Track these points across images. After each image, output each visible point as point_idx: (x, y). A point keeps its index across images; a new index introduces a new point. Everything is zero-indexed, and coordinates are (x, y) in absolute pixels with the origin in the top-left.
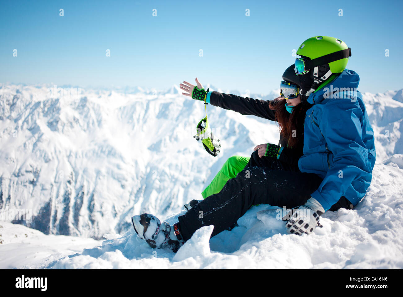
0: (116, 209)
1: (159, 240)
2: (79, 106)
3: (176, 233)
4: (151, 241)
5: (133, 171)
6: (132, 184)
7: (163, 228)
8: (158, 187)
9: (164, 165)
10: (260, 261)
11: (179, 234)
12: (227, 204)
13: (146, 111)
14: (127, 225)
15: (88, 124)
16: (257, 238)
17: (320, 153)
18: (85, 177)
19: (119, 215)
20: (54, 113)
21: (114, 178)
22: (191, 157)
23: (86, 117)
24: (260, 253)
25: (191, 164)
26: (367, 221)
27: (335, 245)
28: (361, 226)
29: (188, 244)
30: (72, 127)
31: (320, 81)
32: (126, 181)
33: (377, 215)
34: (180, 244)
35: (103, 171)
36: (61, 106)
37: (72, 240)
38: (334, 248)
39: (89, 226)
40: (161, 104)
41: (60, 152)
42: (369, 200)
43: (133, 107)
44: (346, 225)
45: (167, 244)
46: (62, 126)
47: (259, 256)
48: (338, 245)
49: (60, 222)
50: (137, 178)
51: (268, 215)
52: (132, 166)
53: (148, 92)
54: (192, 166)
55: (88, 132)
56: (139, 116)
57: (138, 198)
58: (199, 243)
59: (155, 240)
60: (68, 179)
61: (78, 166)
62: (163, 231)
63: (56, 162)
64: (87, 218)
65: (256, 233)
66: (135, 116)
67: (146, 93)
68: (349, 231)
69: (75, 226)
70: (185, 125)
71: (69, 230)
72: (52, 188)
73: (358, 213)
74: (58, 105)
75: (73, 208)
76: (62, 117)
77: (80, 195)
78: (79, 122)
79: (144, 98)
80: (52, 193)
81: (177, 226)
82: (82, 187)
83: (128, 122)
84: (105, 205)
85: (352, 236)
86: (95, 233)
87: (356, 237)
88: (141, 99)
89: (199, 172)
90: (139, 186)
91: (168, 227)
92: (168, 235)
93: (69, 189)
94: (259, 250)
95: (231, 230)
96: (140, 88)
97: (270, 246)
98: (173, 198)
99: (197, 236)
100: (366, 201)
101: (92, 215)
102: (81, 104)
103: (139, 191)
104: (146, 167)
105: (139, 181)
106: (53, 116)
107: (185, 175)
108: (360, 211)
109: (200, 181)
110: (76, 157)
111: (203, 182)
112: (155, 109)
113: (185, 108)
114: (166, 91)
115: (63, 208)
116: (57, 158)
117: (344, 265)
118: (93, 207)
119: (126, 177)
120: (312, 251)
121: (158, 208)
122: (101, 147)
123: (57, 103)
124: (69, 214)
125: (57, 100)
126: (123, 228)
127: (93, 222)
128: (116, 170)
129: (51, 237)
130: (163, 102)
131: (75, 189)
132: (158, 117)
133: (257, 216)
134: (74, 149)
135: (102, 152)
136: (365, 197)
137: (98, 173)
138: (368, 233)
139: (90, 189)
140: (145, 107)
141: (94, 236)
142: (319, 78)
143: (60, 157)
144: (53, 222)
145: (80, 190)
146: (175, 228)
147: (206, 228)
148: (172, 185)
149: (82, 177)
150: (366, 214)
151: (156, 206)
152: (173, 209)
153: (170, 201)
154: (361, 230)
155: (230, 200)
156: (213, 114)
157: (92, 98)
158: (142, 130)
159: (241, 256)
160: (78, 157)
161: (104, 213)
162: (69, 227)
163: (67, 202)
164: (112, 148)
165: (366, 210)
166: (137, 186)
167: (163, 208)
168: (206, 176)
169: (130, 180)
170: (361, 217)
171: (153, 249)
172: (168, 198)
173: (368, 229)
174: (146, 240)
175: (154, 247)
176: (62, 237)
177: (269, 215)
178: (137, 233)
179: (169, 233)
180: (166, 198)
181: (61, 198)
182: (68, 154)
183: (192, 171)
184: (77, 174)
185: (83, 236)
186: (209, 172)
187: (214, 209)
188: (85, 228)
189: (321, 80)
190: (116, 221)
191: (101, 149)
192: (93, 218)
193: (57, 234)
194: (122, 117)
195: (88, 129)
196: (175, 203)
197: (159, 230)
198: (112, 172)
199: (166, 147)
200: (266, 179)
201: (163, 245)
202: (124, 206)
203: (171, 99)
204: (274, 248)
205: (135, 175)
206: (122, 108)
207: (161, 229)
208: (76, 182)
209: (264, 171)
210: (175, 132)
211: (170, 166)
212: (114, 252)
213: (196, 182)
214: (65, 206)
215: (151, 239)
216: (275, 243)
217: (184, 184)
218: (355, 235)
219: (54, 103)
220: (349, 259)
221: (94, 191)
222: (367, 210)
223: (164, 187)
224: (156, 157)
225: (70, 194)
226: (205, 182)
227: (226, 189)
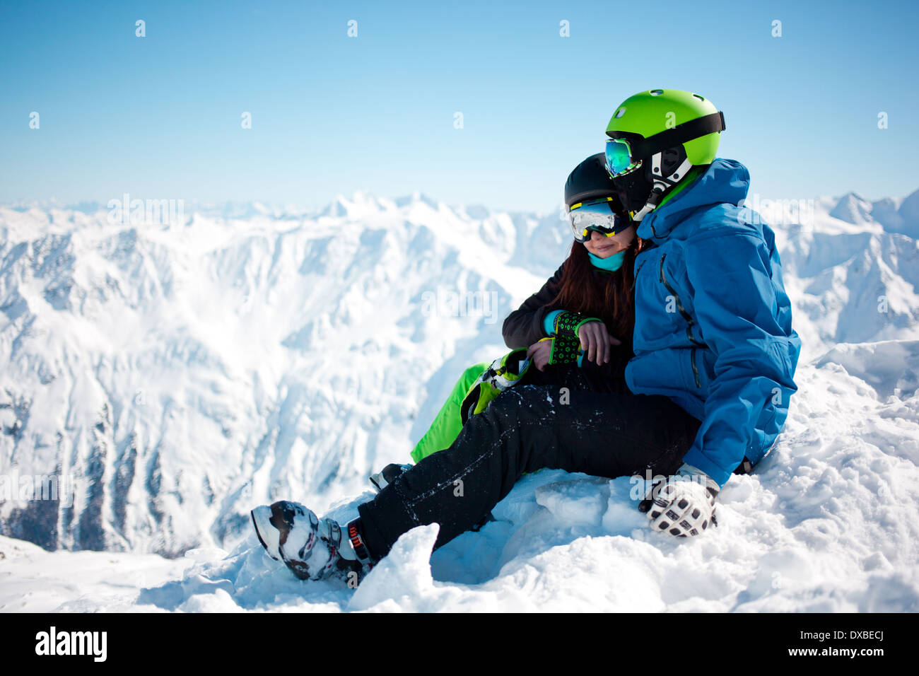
0: (213, 485)
1: (315, 560)
2: (117, 250)
3: (355, 542)
4: (298, 563)
5: (249, 398)
6: (248, 427)
7: (324, 533)
8: (308, 430)
9: (320, 381)
10: (546, 602)
11: (361, 545)
12: (467, 473)
13: (276, 257)
14: (240, 521)
15: (141, 292)
16: (538, 549)
17: (673, 348)
18: (137, 413)
19: (219, 499)
20: (59, 269)
21: (206, 414)
22: (381, 360)
23: (135, 274)
24: (545, 582)
25: (381, 376)
26: (782, 499)
27: (713, 556)
28: (768, 512)
29: (381, 568)
30: (103, 298)
31: (668, 185)
32: (234, 419)
33: (803, 485)
34: (365, 568)
35: (180, 398)
36: (76, 253)
37: (112, 562)
38: (711, 562)
39: (150, 527)
40: (309, 241)
41: (76, 358)
42: (784, 451)
43: (245, 250)
44: (734, 509)
45: (334, 569)
46: (80, 298)
47: (545, 588)
48: (718, 557)
49: (81, 521)
50: (259, 412)
51: (561, 494)
52: (247, 384)
53: (278, 214)
54: (385, 380)
55: (140, 309)
56: (260, 269)
57: (263, 457)
58: (407, 566)
59: (306, 562)
60: (99, 419)
61: (120, 390)
62: (324, 539)
63: (68, 381)
64: (144, 508)
65: (534, 536)
66: (250, 271)
67: (273, 218)
68: (743, 523)
69: (118, 528)
70: (366, 287)
71: (103, 538)
72: (59, 442)
73: (762, 482)
74: (69, 249)
75: (110, 487)
76: (79, 276)
77: (126, 457)
78: (118, 288)
79: (270, 228)
80: (60, 455)
81: (355, 527)
82: (131, 437)
83: (235, 285)
84: (186, 477)
85: (750, 534)
86: (164, 542)
87: (758, 537)
88: (262, 230)
89: (401, 392)
90: (265, 430)
91: (334, 529)
92: (335, 547)
93: (99, 443)
94: (544, 575)
95: (477, 530)
96: (258, 206)
97: (568, 566)
98: (343, 454)
99: (401, 549)
100: (779, 453)
101: (156, 500)
102: (121, 247)
103: (264, 441)
104: (279, 387)
105: (263, 420)
106: (57, 275)
107: (368, 402)
108: (765, 477)
109: (404, 413)
110: (115, 369)
111: (411, 417)
112: (295, 253)
113: (364, 249)
114: (319, 211)
115: (88, 486)
116: (71, 372)
117: (733, 603)
118: (159, 482)
119: (233, 410)
120: (662, 572)
121: (309, 479)
122: (173, 346)
123: (66, 245)
124: (102, 501)
125: (67, 238)
126: (229, 527)
127: (158, 516)
128: (209, 395)
129: (61, 556)
130: (313, 235)
131: (115, 443)
132: (303, 270)
133: (536, 497)
134: (110, 350)
135: (175, 354)
136: (775, 445)
137: (168, 403)
138: (783, 526)
139: (149, 441)
140: (272, 248)
141: (163, 550)
142: (664, 178)
143: (76, 371)
144: (64, 521)
145: (127, 446)
146: (352, 532)
147: (420, 530)
148: (339, 425)
149: (131, 413)
150: (779, 484)
151: (303, 475)
152: (343, 480)
153: (337, 463)
154: (768, 520)
155: (475, 465)
156: (430, 260)
157: (149, 232)
158: (267, 302)
159: (503, 591)
160: (119, 367)
161: (185, 495)
162: (103, 532)
163: (96, 474)
164: (199, 346)
165: (778, 474)
166: (258, 430)
167: (321, 479)
168: (417, 402)
169: (242, 417)
170: (767, 490)
171: (301, 581)
172: (331, 457)
173: (783, 517)
174: (286, 563)
175: (303, 576)
176: (89, 555)
177: (563, 494)
178: (265, 546)
179: (338, 543)
180: (327, 455)
181: (83, 465)
182: (96, 362)
183: (384, 390)
184: (118, 408)
185: (136, 550)
186: (424, 393)
187: (439, 485)
188: (141, 532)
189: (669, 182)
190: (212, 514)
191: (171, 348)
192: (159, 509)
193: (75, 549)
194: (218, 274)
195: (141, 302)
196: (348, 466)
197: (314, 539)
198: (201, 400)
199: (322, 338)
200: (553, 412)
201: (326, 571)
202: (230, 478)
203: (331, 228)
204: (577, 570)
205: (254, 407)
206: (219, 252)
207: (319, 534)
208: (116, 426)
209: (548, 394)
210: (343, 303)
211: (334, 382)
212: (211, 595)
213: (395, 416)
214: (92, 484)
215: (298, 559)
216: (578, 559)
217: (368, 421)
218: (756, 531)
219: (59, 245)
220: (744, 588)
221: (159, 445)
222: (782, 474)
223: (322, 431)
224: (301, 362)
225: (104, 454)
226: (416, 415)
227: (466, 439)
